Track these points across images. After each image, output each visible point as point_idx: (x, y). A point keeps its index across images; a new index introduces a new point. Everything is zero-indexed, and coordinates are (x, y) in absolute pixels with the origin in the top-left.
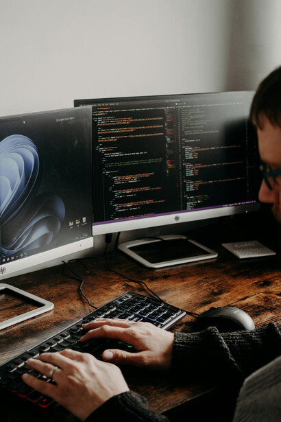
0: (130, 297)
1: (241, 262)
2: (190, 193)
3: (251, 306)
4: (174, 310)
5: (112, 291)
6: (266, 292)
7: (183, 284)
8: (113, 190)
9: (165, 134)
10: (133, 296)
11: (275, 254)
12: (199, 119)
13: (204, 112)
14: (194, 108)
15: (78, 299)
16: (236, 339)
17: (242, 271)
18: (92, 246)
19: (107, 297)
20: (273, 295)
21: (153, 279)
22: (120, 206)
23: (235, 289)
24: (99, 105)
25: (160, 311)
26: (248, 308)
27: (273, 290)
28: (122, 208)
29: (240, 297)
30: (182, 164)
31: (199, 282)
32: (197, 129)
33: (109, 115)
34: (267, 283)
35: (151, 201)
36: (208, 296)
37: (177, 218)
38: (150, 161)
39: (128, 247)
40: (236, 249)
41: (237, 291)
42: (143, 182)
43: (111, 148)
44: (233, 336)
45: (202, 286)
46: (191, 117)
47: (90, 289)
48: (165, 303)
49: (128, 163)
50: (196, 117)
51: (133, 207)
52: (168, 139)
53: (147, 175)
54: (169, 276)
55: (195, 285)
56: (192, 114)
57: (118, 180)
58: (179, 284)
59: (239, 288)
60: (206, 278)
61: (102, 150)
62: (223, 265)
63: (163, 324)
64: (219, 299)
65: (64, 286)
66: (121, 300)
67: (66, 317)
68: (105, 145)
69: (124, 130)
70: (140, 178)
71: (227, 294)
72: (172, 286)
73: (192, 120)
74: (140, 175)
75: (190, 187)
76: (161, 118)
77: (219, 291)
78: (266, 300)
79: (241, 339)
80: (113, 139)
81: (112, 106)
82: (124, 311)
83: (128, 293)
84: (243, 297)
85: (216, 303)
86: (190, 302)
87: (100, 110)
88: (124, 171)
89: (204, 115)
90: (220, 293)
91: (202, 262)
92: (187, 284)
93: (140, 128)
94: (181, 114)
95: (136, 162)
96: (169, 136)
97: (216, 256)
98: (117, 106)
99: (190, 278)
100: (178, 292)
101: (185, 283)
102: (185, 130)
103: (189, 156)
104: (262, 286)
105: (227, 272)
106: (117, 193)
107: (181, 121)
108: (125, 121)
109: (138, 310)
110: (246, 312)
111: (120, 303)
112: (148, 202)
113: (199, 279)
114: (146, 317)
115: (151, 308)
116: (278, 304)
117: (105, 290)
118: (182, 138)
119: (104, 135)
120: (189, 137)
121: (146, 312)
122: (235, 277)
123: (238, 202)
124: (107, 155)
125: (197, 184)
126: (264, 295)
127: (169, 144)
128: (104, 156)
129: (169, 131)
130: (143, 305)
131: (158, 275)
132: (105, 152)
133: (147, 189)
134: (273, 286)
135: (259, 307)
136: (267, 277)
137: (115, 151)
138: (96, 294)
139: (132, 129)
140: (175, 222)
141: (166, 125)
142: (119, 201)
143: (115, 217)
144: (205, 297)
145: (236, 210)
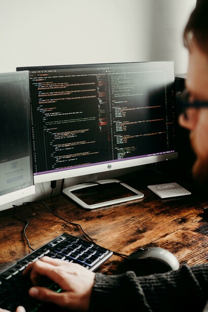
0: (64, 238)
1: (162, 201)
2: (120, 146)
3: (171, 243)
4: (102, 250)
5: (52, 231)
6: (183, 229)
7: (113, 223)
8: (53, 144)
9: (97, 97)
10: (67, 238)
11: (190, 193)
12: (127, 84)
13: (130, 78)
14: (122, 75)
15: (20, 241)
16: (153, 283)
17: (164, 209)
18: (34, 193)
19: (46, 238)
20: (189, 231)
21: (88, 219)
22: (60, 157)
23: (157, 227)
24: (39, 72)
25: (89, 252)
26: (167, 245)
27: (190, 226)
28: (62, 159)
29: (161, 234)
30: (112, 121)
31: (127, 221)
32: (124, 92)
33: (48, 80)
34: (184, 220)
35: (87, 153)
36: (134, 234)
37: (109, 167)
38: (85, 119)
39: (71, 190)
40: (159, 190)
41: (159, 228)
42: (79, 137)
43: (51, 109)
44: (150, 279)
45: (129, 225)
46: (120, 82)
47: (33, 231)
48: (94, 244)
49: (66, 121)
50: (123, 82)
51: (72, 158)
52: (100, 101)
53: (83, 131)
54: (102, 216)
55: (124, 223)
56: (120, 80)
57: (58, 136)
58: (109, 223)
59: (160, 225)
60: (133, 217)
61: (43, 110)
62: (148, 204)
63: (91, 265)
64: (143, 237)
65: (10, 228)
66: (55, 243)
67: (6, 259)
68: (45, 106)
69: (61, 93)
70: (77, 134)
71: (150, 232)
72: (104, 225)
73: (120, 85)
74: (77, 132)
75: (120, 140)
76: (94, 83)
77: (144, 229)
78: (184, 236)
79: (157, 282)
80: (52, 101)
81: (50, 73)
82: (57, 254)
83: (62, 235)
84: (164, 234)
85: (140, 241)
86: (118, 240)
87: (39, 76)
88: (63, 128)
89: (131, 81)
90: (144, 231)
91: (131, 202)
92: (117, 223)
93: (75, 91)
94: (110, 79)
95: (73, 121)
96: (101, 98)
97: (143, 196)
98: (55, 73)
99: (119, 218)
100: (108, 231)
101: (115, 222)
102: (115, 93)
103: (118, 115)
104: (180, 223)
105: (151, 211)
106: (57, 147)
107: (111, 86)
108: (63, 85)
109: (70, 252)
110: (166, 248)
111: (54, 245)
112: (84, 154)
113: (128, 218)
114: (75, 258)
115: (81, 250)
116: (194, 240)
117: (45, 231)
118: (112, 100)
119: (44, 98)
120: (118, 99)
121: (77, 253)
122: (157, 215)
123: (160, 152)
124: (47, 115)
125: (126, 138)
126: (182, 231)
127: (102, 105)
128: (44, 116)
129: (100, 94)
130: (74, 247)
131: (93, 215)
132: (46, 112)
133: (83, 143)
134: (190, 222)
135: (177, 244)
136: (184, 214)
137: (54, 111)
138: (37, 235)
139: (69, 93)
140: (108, 170)
141: (98, 89)
142: (58, 153)
143: (56, 167)
144: (131, 235)
145: (158, 158)
